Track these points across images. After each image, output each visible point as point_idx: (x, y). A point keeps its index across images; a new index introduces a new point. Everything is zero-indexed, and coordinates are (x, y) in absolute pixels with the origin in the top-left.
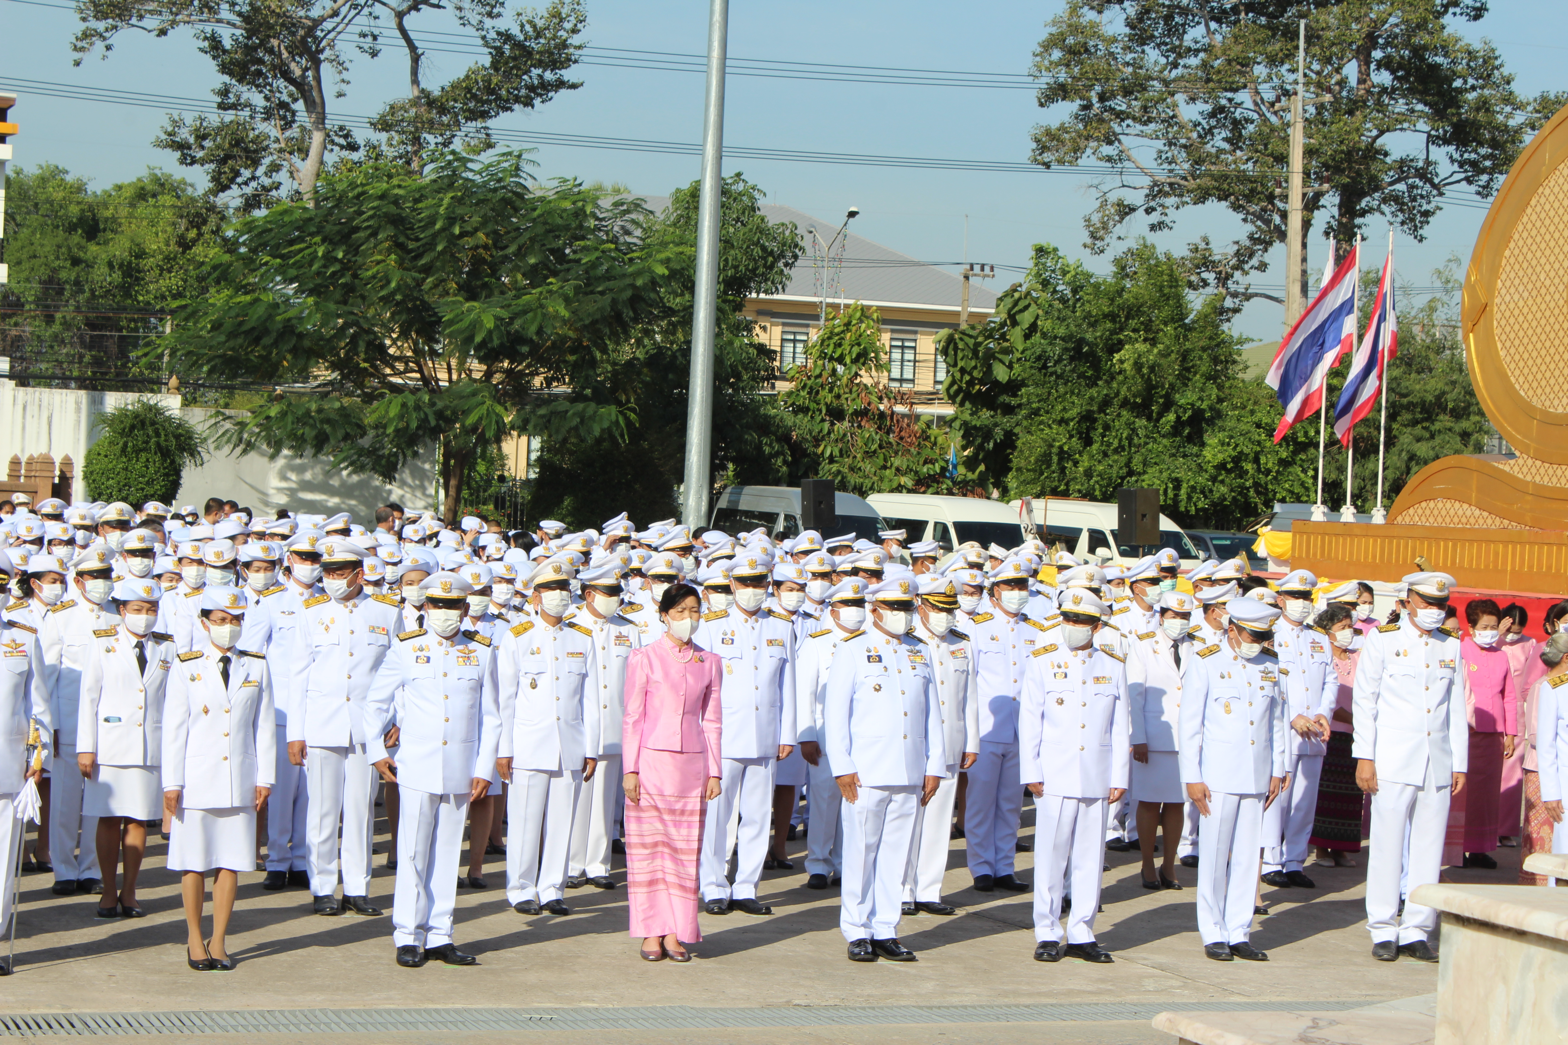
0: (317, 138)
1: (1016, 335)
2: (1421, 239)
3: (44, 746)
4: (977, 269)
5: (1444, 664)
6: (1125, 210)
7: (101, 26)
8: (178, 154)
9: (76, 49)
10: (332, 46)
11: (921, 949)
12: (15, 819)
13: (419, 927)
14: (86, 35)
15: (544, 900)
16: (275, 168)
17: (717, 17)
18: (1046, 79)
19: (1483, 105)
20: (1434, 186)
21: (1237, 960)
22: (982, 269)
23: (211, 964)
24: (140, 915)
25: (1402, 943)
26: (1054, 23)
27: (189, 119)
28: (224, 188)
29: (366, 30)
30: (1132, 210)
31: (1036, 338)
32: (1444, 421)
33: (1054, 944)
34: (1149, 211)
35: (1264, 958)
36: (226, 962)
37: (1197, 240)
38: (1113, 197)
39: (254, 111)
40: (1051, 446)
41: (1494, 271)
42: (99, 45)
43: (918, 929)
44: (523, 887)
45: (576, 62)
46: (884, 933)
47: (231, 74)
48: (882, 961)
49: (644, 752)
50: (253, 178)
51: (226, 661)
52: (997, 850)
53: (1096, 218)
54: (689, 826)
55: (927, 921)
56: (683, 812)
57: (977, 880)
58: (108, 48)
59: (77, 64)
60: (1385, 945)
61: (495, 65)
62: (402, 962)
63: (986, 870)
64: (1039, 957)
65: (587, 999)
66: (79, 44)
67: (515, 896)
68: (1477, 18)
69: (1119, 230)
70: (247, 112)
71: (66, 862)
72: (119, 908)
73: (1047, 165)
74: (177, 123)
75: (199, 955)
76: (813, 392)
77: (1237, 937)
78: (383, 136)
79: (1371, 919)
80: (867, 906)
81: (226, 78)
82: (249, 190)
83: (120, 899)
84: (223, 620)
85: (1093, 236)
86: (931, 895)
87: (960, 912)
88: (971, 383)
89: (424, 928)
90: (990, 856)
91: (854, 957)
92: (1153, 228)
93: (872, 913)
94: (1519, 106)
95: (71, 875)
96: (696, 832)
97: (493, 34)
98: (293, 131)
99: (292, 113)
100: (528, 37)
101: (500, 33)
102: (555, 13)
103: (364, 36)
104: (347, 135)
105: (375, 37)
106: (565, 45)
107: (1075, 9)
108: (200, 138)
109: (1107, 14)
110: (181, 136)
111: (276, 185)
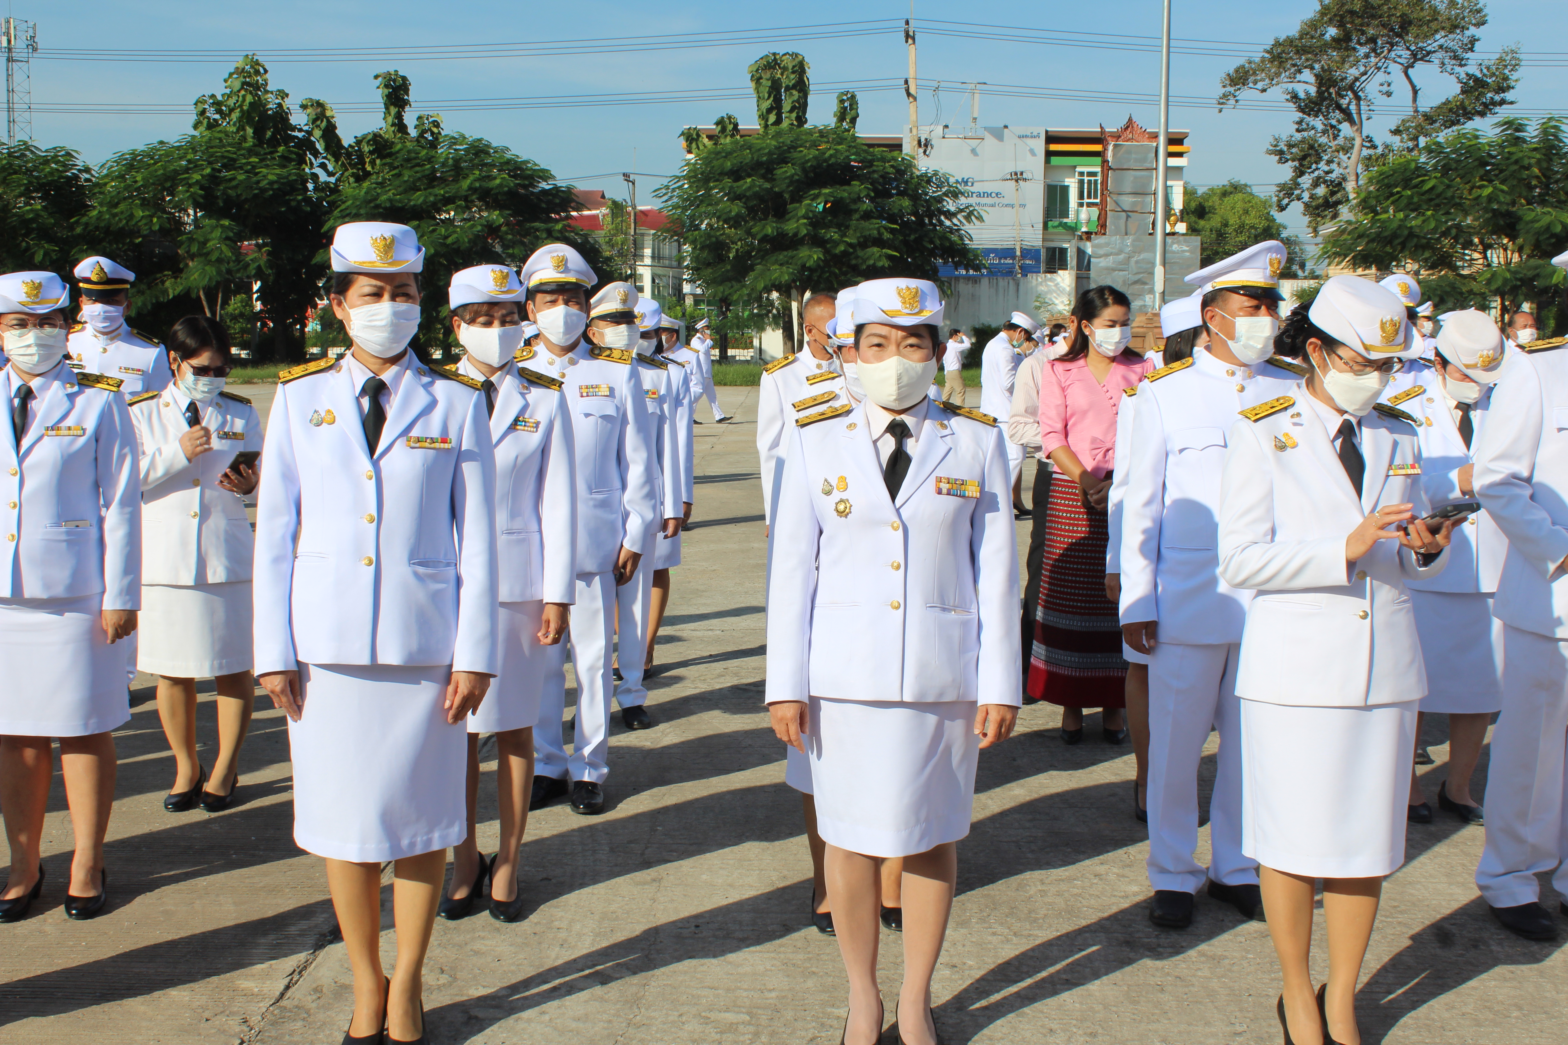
0: (1358, 142)
7: (1232, 89)
8: (1277, 157)
9: (1219, 104)
10: (1365, 90)
14: (1225, 96)
16: (1329, 162)
27: (1284, 137)
28: (1302, 174)
29: (1382, 80)
39: (1316, 132)
42: (1232, 99)
45: (1513, 88)
47: (1304, 113)
50: (1317, 169)
58: (1237, 101)
59: (1220, 111)
61: (1463, 92)
66: (1221, 101)
70: (1313, 132)
74: (1277, 140)
78: (1397, 138)
81: (1301, 115)
82: (1316, 173)
97: (1463, 76)
98: (1340, 141)
99: (1339, 131)
100: (1484, 75)
101: (1467, 74)
102: (1501, 59)
103: (1382, 85)
104: (1371, 141)
105: (1389, 85)
106: (1506, 79)
108: (1290, 146)
110: (1282, 146)
111: (1331, 171)
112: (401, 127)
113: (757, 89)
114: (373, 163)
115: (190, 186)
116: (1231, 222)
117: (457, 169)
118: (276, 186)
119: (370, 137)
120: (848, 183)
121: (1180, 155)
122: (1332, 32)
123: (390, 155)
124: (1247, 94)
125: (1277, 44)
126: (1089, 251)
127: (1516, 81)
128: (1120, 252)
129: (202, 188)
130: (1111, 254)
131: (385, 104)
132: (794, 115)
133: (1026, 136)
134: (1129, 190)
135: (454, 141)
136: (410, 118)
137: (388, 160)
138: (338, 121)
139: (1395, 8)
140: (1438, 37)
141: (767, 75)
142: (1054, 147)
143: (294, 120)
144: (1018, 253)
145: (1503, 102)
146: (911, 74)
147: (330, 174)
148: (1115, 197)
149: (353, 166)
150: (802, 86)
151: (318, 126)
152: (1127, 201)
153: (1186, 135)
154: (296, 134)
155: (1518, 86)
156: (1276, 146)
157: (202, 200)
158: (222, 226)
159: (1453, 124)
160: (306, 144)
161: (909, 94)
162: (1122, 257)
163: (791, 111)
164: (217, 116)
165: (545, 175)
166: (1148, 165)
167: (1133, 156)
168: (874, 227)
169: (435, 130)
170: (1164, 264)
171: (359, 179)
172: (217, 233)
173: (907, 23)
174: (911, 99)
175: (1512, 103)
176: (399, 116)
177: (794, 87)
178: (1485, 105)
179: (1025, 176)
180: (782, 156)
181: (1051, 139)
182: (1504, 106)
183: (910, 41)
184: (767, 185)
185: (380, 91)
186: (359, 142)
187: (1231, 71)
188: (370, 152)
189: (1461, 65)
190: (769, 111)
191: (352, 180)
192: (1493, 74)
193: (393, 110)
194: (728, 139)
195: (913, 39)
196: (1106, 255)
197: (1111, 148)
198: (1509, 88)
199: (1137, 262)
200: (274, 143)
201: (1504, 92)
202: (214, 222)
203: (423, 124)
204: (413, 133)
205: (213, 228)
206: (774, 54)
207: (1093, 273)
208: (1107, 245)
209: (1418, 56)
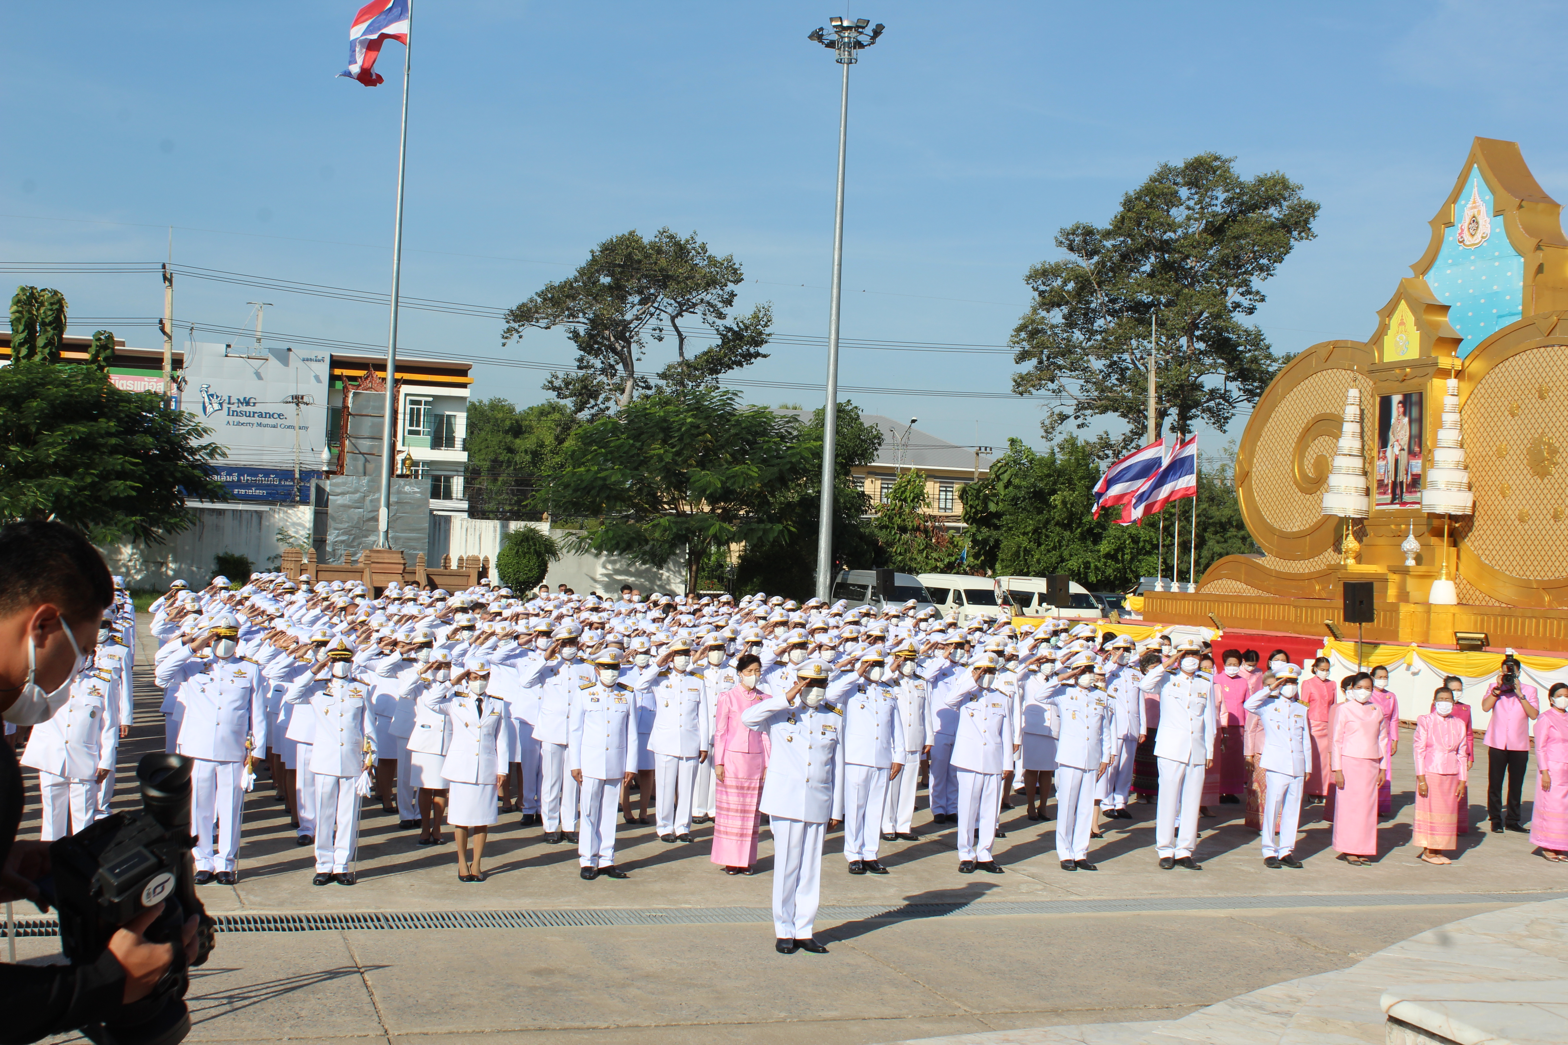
0: (629, 384)
1: (1000, 486)
2: (1225, 432)
3: (373, 752)
4: (983, 449)
5: (1201, 695)
6: (1063, 418)
7: (516, 325)
8: (556, 393)
9: (503, 337)
10: (637, 333)
11: (892, 864)
12: (356, 795)
13: (594, 856)
14: (509, 330)
15: (678, 834)
16: (607, 399)
17: (834, 317)
18: (1018, 349)
19: (1254, 360)
20: (1230, 404)
21: (1079, 870)
23: (471, 878)
24: (442, 843)
25: (1177, 858)
26: (1023, 318)
27: (561, 374)
28: (581, 410)
29: (656, 326)
30: (1068, 417)
31: (1011, 488)
32: (1232, 532)
33: (970, 862)
34: (1076, 418)
35: (1095, 869)
36: (480, 877)
37: (1102, 433)
38: (1057, 411)
39: (595, 370)
40: (1020, 547)
41: (1252, 454)
42: (516, 335)
43: (895, 850)
44: (665, 826)
45: (766, 343)
46: (870, 857)
47: (584, 350)
48: (869, 874)
49: (727, 753)
50: (596, 405)
51: (480, 701)
52: (948, 799)
53: (1047, 422)
54: (752, 797)
55: (902, 845)
56: (749, 788)
57: (936, 817)
58: (520, 337)
59: (504, 345)
60: (1166, 860)
61: (721, 343)
62: (583, 876)
63: (941, 811)
64: (961, 870)
65: (686, 902)
66: (505, 335)
67: (661, 832)
68: (1251, 313)
69: (1059, 428)
70: (592, 371)
71: (407, 809)
72: (432, 839)
73: (1021, 394)
74: (554, 377)
75: (465, 873)
76: (890, 518)
77: (1080, 856)
78: (664, 382)
79: (1159, 845)
80: (859, 842)
81: (582, 353)
82: (593, 411)
83: (431, 834)
84: (476, 678)
85: (1046, 431)
86: (905, 829)
87: (923, 840)
88: (976, 513)
89: (596, 856)
90: (943, 802)
91: (852, 871)
92: (1079, 426)
93: (863, 845)
94: (1275, 360)
95: (410, 817)
96: (755, 800)
97: (722, 328)
98: (616, 380)
99: (616, 370)
100: (741, 329)
101: (726, 327)
102: (755, 316)
103: (654, 330)
104: (645, 382)
105: (661, 330)
106: (761, 333)
107: (1035, 310)
108: (567, 384)
109: (1052, 313)
110: (557, 383)
111: (608, 408)
120: (95, 419)
121: (464, 386)
122: (605, 280)
124: (530, 331)
125: (551, 288)
126: (328, 489)
127: (769, 335)
128: (356, 491)
130: (348, 493)
132: (48, 350)
133: (311, 360)
134: (367, 434)
141: (25, 306)
142: (338, 372)
144: (297, 476)
145: (757, 355)
146: (167, 315)
148: (353, 440)
150: (58, 323)
152: (364, 445)
153: (469, 367)
155: (771, 341)
156: (551, 382)
161: (164, 333)
162: (357, 495)
163: (45, 346)
166: (383, 413)
167: (372, 403)
168: (118, 461)
170: (388, 506)
173: (164, 267)
174: (166, 338)
175: (765, 356)
177: (50, 323)
178: (742, 356)
179: (305, 400)
180: (30, 391)
181: (336, 363)
182: (759, 358)
183: (167, 283)
184: (15, 417)
187: (514, 308)
189: (721, 319)
192: (749, 329)
195: (170, 281)
196: (343, 494)
197: (351, 395)
198: (763, 342)
199: (371, 501)
201: (757, 346)
206: (32, 288)
207: (330, 510)
208: (344, 484)
209: (685, 307)
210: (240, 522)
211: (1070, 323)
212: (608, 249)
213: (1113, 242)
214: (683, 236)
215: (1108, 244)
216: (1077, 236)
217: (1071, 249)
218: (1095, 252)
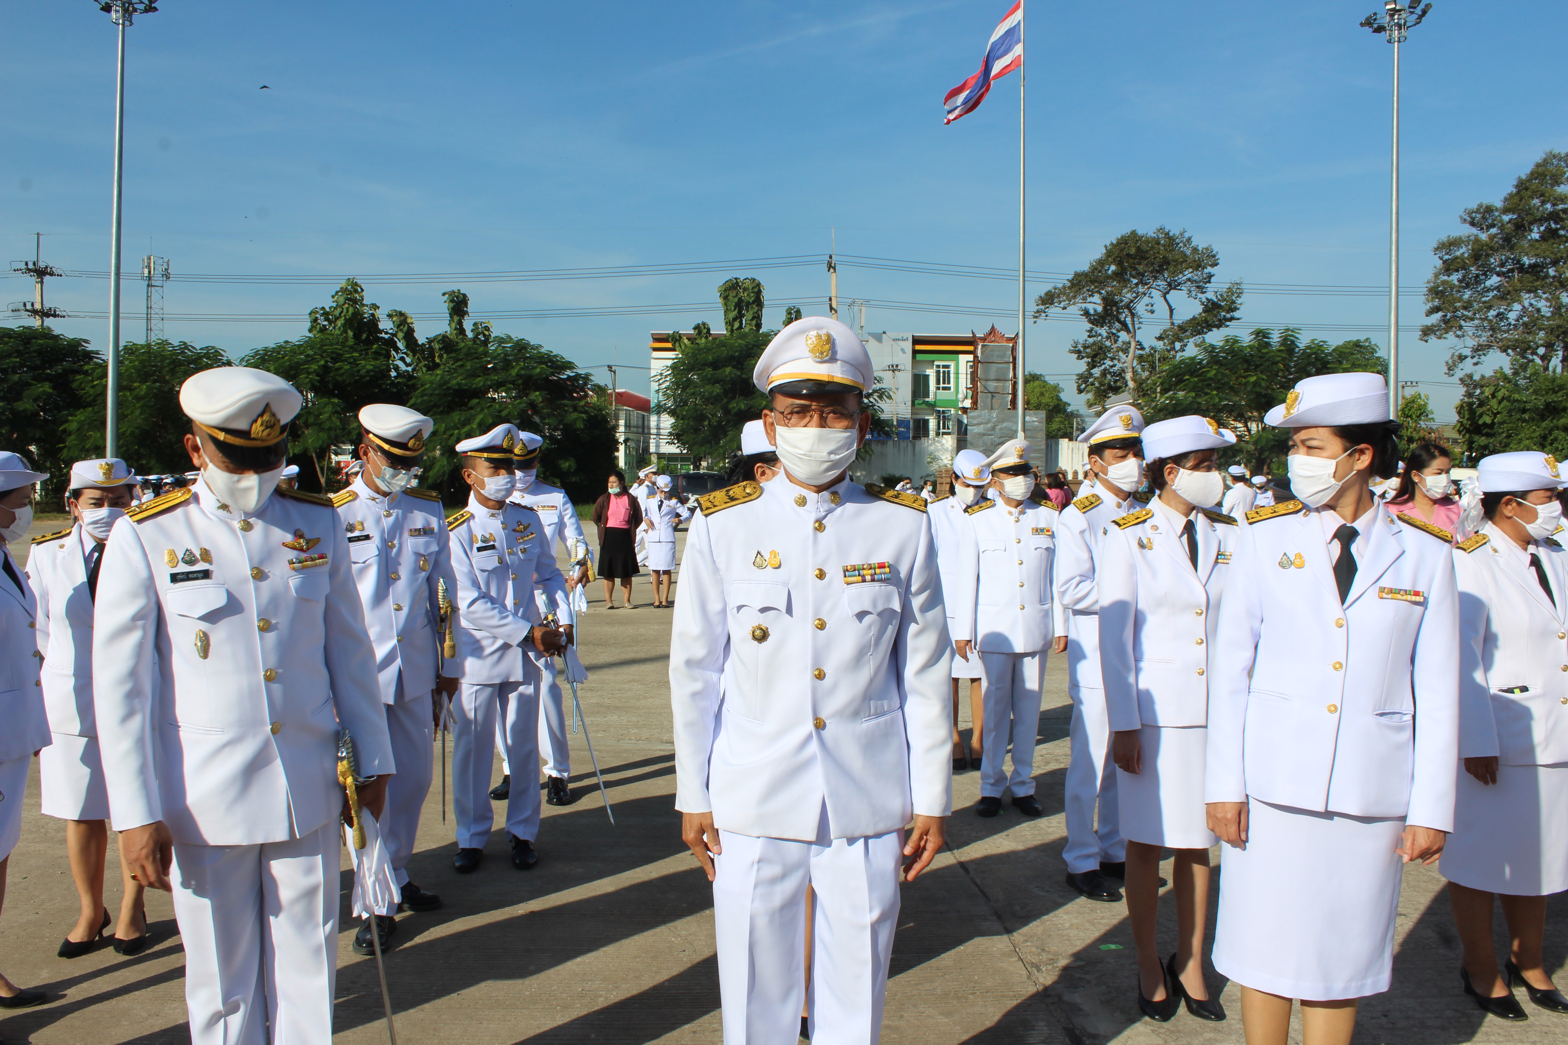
0: (1133, 344)
4: (1409, 384)
6: (1462, 358)
7: (1043, 307)
8: (1076, 355)
9: (1034, 317)
14: (1038, 312)
16: (1112, 359)
18: (1430, 304)
22: (1412, 383)
26: (1428, 282)
27: (1081, 341)
28: (1094, 367)
29: (1148, 302)
30: (1466, 357)
34: (1472, 357)
37: (1498, 368)
38: (1457, 353)
39: (1102, 338)
42: (1043, 314)
45: (1238, 309)
47: (1093, 324)
50: (1104, 364)
53: (1450, 362)
58: (1046, 316)
59: (1035, 322)
61: (1204, 311)
66: (1036, 315)
69: (1461, 366)
70: (1100, 338)
73: (1426, 341)
74: (1076, 343)
78: (1161, 343)
81: (1091, 325)
82: (1103, 367)
85: (1449, 369)
97: (1204, 300)
98: (1119, 344)
99: (1118, 337)
100: (1219, 300)
101: (1207, 299)
102: (1230, 289)
103: (1148, 306)
104: (1140, 345)
105: (1152, 305)
106: (1234, 302)
107: (1436, 276)
108: (1085, 347)
109: (1451, 278)
110: (1080, 347)
111: (1114, 366)
112: (461, 331)
113: (726, 304)
114: (441, 357)
115: (309, 373)
116: (1032, 401)
117: (506, 363)
118: (372, 374)
119: (440, 338)
122: (1113, 268)
123: (455, 351)
124: (1054, 310)
125: (1077, 275)
126: (965, 421)
127: (1240, 304)
128: (989, 422)
129: (317, 375)
130: (982, 423)
131: (450, 314)
132: (754, 322)
133: (899, 340)
134: (993, 377)
135: (501, 341)
136: (468, 325)
137: (453, 355)
138: (416, 326)
139: (1158, 253)
140: (1186, 273)
141: (732, 294)
142: (918, 347)
143: (381, 326)
144: (895, 423)
145: (1232, 319)
146: (833, 294)
147: (407, 365)
148: (983, 382)
149: (425, 359)
150: (758, 302)
151: (401, 330)
152: (992, 385)
154: (383, 335)
155: (1242, 307)
156: (1075, 347)
157: (318, 384)
158: (333, 403)
159: (1199, 334)
160: (391, 343)
161: (831, 308)
162: (989, 425)
163: (752, 320)
164: (326, 323)
165: (569, 365)
166: (1007, 360)
167: (996, 353)
169: (487, 333)
170: (1024, 430)
171: (429, 368)
172: (329, 409)
173: (831, 257)
175: (1238, 319)
176: (460, 323)
177: (753, 302)
178: (1220, 320)
179: (898, 368)
181: (916, 341)
183: (832, 270)
184: (738, 373)
185: (447, 304)
186: (430, 341)
187: (1043, 295)
188: (440, 349)
189: (1203, 293)
190: (735, 319)
191: (424, 369)
192: (1225, 300)
193: (456, 318)
194: (703, 340)
195: (834, 268)
196: (978, 424)
197: (980, 347)
198: (1236, 309)
199: (1001, 429)
200: (368, 342)
201: (1233, 311)
202: (325, 400)
203: (478, 328)
204: (470, 335)
205: (326, 404)
206: (736, 279)
207: (969, 437)
208: (979, 416)
209: (1173, 286)
210: (899, 450)
211: (1466, 284)
212: (1123, 242)
213: (1510, 216)
214: (1175, 231)
215: (1506, 218)
216: (1480, 213)
217: (1473, 224)
218: (1493, 226)
